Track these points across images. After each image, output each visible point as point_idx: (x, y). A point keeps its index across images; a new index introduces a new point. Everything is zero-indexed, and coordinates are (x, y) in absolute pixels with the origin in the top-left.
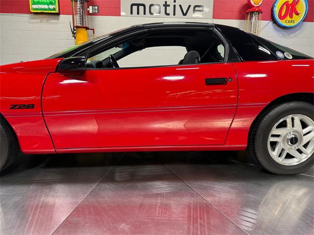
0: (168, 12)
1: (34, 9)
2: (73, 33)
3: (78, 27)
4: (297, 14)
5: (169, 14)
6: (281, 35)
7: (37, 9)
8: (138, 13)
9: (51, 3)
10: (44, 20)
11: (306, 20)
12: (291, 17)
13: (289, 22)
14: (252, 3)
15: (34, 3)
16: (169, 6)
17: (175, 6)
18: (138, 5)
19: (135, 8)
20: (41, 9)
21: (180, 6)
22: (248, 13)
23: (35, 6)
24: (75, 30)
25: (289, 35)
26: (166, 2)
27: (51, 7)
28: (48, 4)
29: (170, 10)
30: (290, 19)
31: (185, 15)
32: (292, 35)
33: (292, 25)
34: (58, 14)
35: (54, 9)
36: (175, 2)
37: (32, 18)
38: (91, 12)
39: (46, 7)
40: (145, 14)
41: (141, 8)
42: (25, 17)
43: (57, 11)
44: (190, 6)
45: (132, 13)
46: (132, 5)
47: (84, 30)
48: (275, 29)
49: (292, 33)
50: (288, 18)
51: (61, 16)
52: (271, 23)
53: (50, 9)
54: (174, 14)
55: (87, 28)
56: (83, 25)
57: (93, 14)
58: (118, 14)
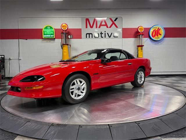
0: (102, 36)
1: (44, 37)
2: (62, 47)
3: (64, 44)
4: (160, 35)
5: (103, 37)
6: (154, 44)
7: (45, 37)
8: (89, 37)
9: (52, 34)
10: (48, 42)
11: (164, 37)
12: (158, 36)
13: (157, 38)
14: (139, 31)
15: (44, 35)
16: (103, 34)
17: (105, 34)
18: (89, 34)
19: (88, 35)
20: (47, 37)
21: (108, 33)
22: (138, 35)
23: (44, 36)
24: (62, 46)
25: (158, 43)
26: (101, 32)
27: (52, 36)
28: (50, 35)
29: (103, 35)
30: (157, 37)
31: (110, 37)
32: (159, 44)
33: (158, 39)
34: (55, 39)
35: (53, 37)
36: (105, 32)
37: (43, 41)
38: (69, 38)
39: (50, 36)
40: (92, 37)
41: (91, 35)
42: (40, 40)
43: (54, 38)
44: (112, 33)
45: (86, 37)
46: (87, 34)
47: (67, 45)
48: (151, 41)
49: (159, 43)
50: (156, 37)
51: (56, 39)
52: (149, 39)
53: (51, 37)
54: (105, 37)
55: (68, 45)
56: (66, 43)
57: (70, 38)
58: (80, 38)
